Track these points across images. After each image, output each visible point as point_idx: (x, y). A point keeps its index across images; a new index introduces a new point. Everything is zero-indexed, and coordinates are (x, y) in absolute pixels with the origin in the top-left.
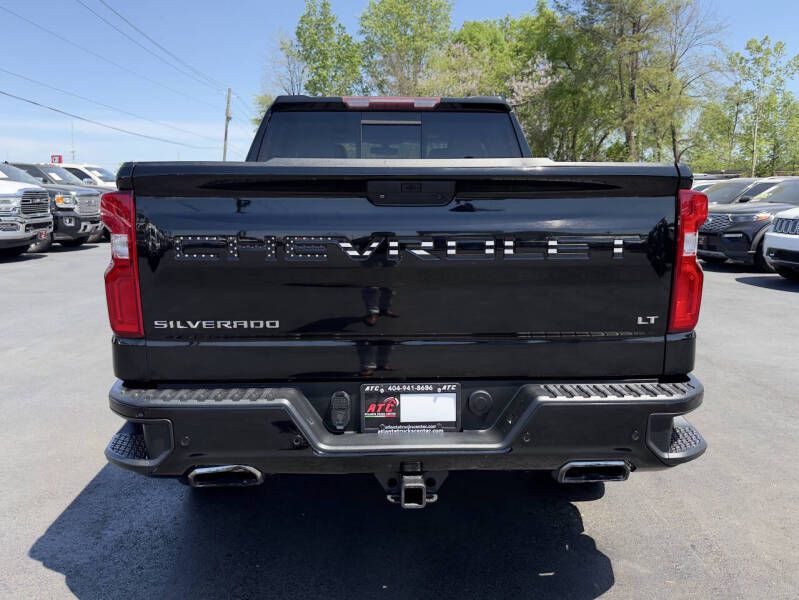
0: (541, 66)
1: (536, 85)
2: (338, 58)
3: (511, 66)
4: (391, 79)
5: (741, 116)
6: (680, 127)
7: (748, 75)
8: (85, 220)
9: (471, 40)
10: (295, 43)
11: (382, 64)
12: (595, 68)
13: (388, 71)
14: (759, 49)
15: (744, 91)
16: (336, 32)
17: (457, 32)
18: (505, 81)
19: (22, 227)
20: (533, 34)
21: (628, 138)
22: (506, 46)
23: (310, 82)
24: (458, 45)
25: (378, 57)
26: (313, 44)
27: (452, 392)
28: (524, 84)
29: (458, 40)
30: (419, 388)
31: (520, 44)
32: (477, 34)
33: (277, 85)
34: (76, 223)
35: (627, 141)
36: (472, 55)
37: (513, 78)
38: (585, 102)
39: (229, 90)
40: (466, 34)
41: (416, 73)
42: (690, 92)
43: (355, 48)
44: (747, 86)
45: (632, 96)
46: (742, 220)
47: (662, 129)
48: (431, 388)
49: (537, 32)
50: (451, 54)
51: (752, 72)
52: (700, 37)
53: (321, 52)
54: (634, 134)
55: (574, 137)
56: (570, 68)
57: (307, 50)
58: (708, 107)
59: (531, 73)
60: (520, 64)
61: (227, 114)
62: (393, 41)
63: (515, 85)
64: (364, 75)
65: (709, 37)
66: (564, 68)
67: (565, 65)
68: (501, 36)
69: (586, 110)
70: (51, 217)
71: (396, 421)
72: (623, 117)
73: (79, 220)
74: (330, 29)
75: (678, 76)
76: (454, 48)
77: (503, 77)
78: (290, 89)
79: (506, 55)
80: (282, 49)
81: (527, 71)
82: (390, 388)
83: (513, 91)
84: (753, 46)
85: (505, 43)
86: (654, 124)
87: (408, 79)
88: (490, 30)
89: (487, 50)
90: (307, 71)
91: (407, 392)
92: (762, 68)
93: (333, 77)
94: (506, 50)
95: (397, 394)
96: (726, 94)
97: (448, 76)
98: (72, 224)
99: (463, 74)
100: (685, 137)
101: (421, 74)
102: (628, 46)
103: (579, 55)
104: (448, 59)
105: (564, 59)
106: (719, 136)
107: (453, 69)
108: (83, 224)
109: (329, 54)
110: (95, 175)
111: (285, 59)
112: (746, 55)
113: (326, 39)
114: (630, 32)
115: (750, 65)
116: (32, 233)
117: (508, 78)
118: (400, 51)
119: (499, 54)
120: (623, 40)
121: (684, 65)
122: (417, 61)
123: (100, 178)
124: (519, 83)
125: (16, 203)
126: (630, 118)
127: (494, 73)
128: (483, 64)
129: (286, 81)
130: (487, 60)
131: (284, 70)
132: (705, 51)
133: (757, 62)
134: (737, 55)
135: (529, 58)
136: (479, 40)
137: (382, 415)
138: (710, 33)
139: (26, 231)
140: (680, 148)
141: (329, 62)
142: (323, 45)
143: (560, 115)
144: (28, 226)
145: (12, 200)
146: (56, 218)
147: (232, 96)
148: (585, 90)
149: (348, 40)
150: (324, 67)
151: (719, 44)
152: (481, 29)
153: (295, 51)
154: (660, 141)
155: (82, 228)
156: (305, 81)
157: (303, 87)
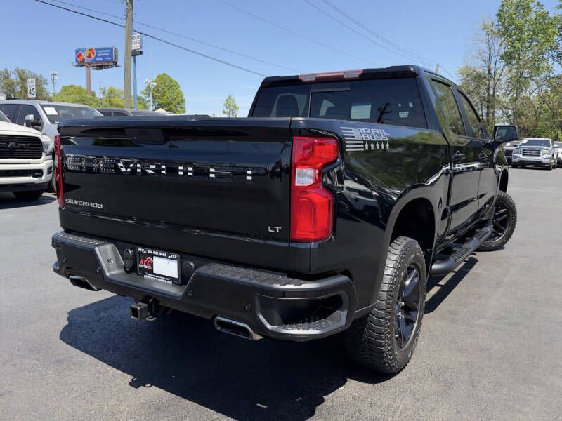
2: (534, 31)
10: (496, 23)
16: (534, 10)
23: (505, 53)
26: (512, 21)
27: (175, 259)
30: (160, 254)
33: (477, 58)
39: (438, 65)
43: (550, 21)
48: (165, 255)
53: (518, 28)
57: (506, 28)
71: (151, 271)
74: (528, 8)
80: (484, 29)
82: (149, 252)
90: (504, 44)
91: (156, 255)
95: (152, 256)
109: (525, 29)
111: (486, 37)
113: (524, 17)
129: (485, 54)
131: (484, 45)
137: (145, 267)
141: (524, 36)
142: (520, 22)
149: (545, 15)
150: (519, 40)
153: (495, 29)
156: (502, 53)
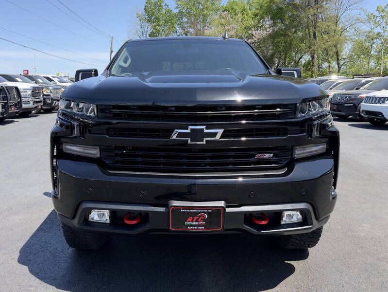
0: (267, 23)
1: (265, 32)
2: (166, 21)
3: (252, 23)
4: (192, 30)
5: (374, 46)
6: (341, 52)
7: (378, 24)
8: (55, 100)
9: (232, 9)
10: (144, 14)
11: (187, 22)
12: (295, 23)
13: (190, 26)
14: (383, 11)
15: (376, 33)
16: (164, 7)
17: (225, 6)
18: (249, 31)
19: (32, 103)
20: (264, 6)
21: (313, 58)
22: (250, 12)
23: (151, 32)
24: (225, 13)
25: (185, 20)
26: (153, 14)
28: (259, 32)
29: (225, 10)
31: (257, 11)
32: (235, 7)
33: (135, 34)
34: (51, 101)
35: (312, 60)
36: (232, 18)
37: (253, 29)
38: (290, 40)
39: (112, 37)
40: (229, 7)
41: (203, 27)
42: (346, 34)
43: (173, 16)
44: (378, 30)
45: (315, 37)
46: (353, 97)
47: (331, 53)
49: (266, 5)
50: (221, 17)
51: (380, 23)
52: (351, 5)
53: (156, 18)
54: (316, 56)
55: (285, 58)
56: (282, 23)
57: (150, 17)
58: (356, 41)
59: (262, 26)
60: (256, 21)
61: (111, 49)
62: (192, 11)
63: (254, 33)
64: (178, 29)
65: (355, 5)
66: (279, 23)
67: (280, 21)
68: (247, 7)
69: (291, 44)
70: (42, 98)
72: (310, 47)
73: (53, 100)
74: (161, 6)
75: (340, 26)
76: (223, 14)
77: (248, 28)
78: (142, 36)
79: (249, 17)
80: (137, 17)
81: (260, 25)
83: (253, 35)
84: (380, 9)
85: (249, 11)
86: (327, 51)
87: (200, 30)
88: (242, 4)
89: (240, 15)
90: (150, 27)
92: (385, 21)
93: (163, 30)
94: (250, 15)
96: (366, 34)
97: (221, 28)
98: (50, 102)
99: (228, 28)
100: (344, 57)
101: (206, 28)
102: (312, 11)
103: (287, 16)
104: (220, 20)
105: (280, 18)
106: (362, 56)
107: (222, 25)
108: (54, 102)
109: (161, 19)
110: (56, 80)
111: (139, 22)
112: (377, 14)
113: (159, 11)
114: (314, 4)
115: (378, 19)
116: (35, 105)
117: (250, 29)
118: (195, 16)
119: (246, 17)
120: (309, 9)
121: (343, 20)
122: (205, 21)
123: (58, 81)
124: (256, 31)
125: (29, 92)
126: (313, 48)
127: (243, 26)
128: (238, 21)
129: (140, 33)
130: (240, 20)
131: (139, 27)
132: (354, 13)
133: (382, 17)
134: (372, 14)
135: (261, 19)
136: (236, 10)
138: (356, 3)
139: (33, 104)
140: (342, 62)
141: (161, 23)
142: (158, 14)
143: (278, 47)
144: (34, 102)
145: (28, 91)
146: (44, 99)
147: (113, 40)
148: (290, 34)
149: (170, 11)
150: (158, 25)
151: (361, 8)
152: (237, 4)
153: (144, 18)
154: (330, 59)
155: (54, 103)
156: (149, 32)
157: (148, 35)
